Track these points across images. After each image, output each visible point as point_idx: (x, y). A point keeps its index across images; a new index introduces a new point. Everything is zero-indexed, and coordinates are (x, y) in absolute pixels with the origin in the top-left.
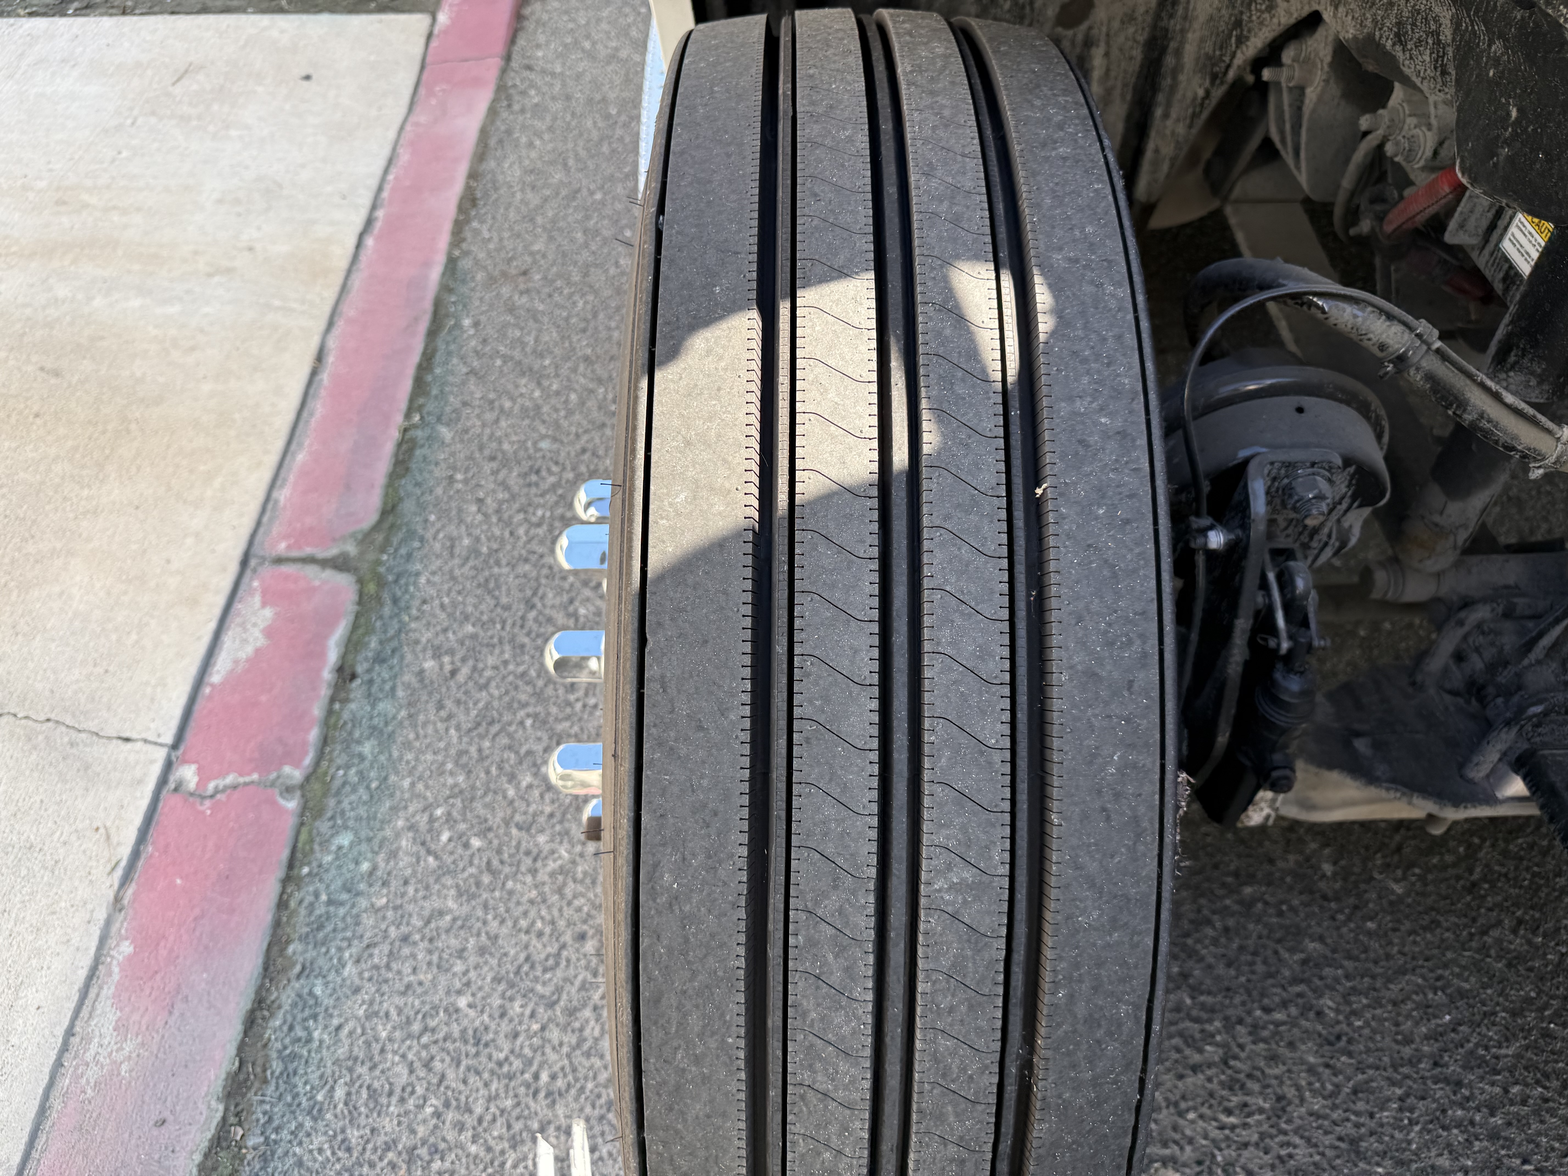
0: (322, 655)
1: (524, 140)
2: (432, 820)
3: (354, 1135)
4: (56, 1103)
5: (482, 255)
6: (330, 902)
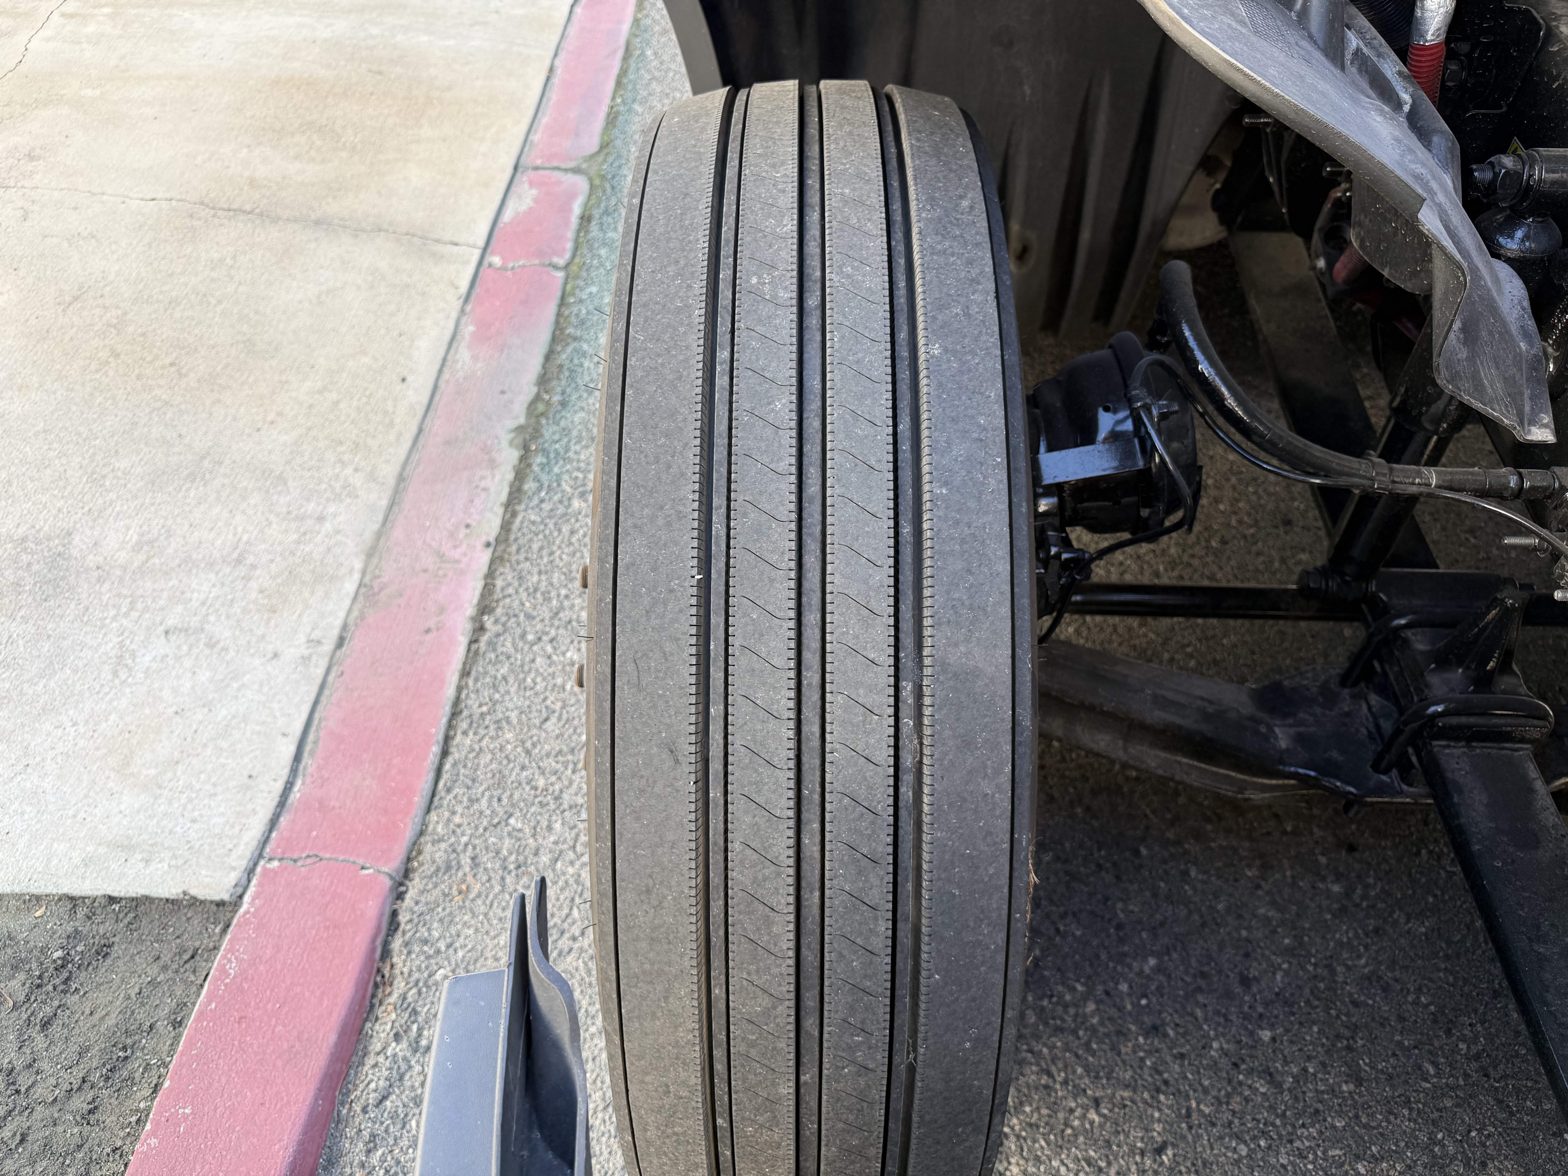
0: (570, 211)
4: (442, 384)
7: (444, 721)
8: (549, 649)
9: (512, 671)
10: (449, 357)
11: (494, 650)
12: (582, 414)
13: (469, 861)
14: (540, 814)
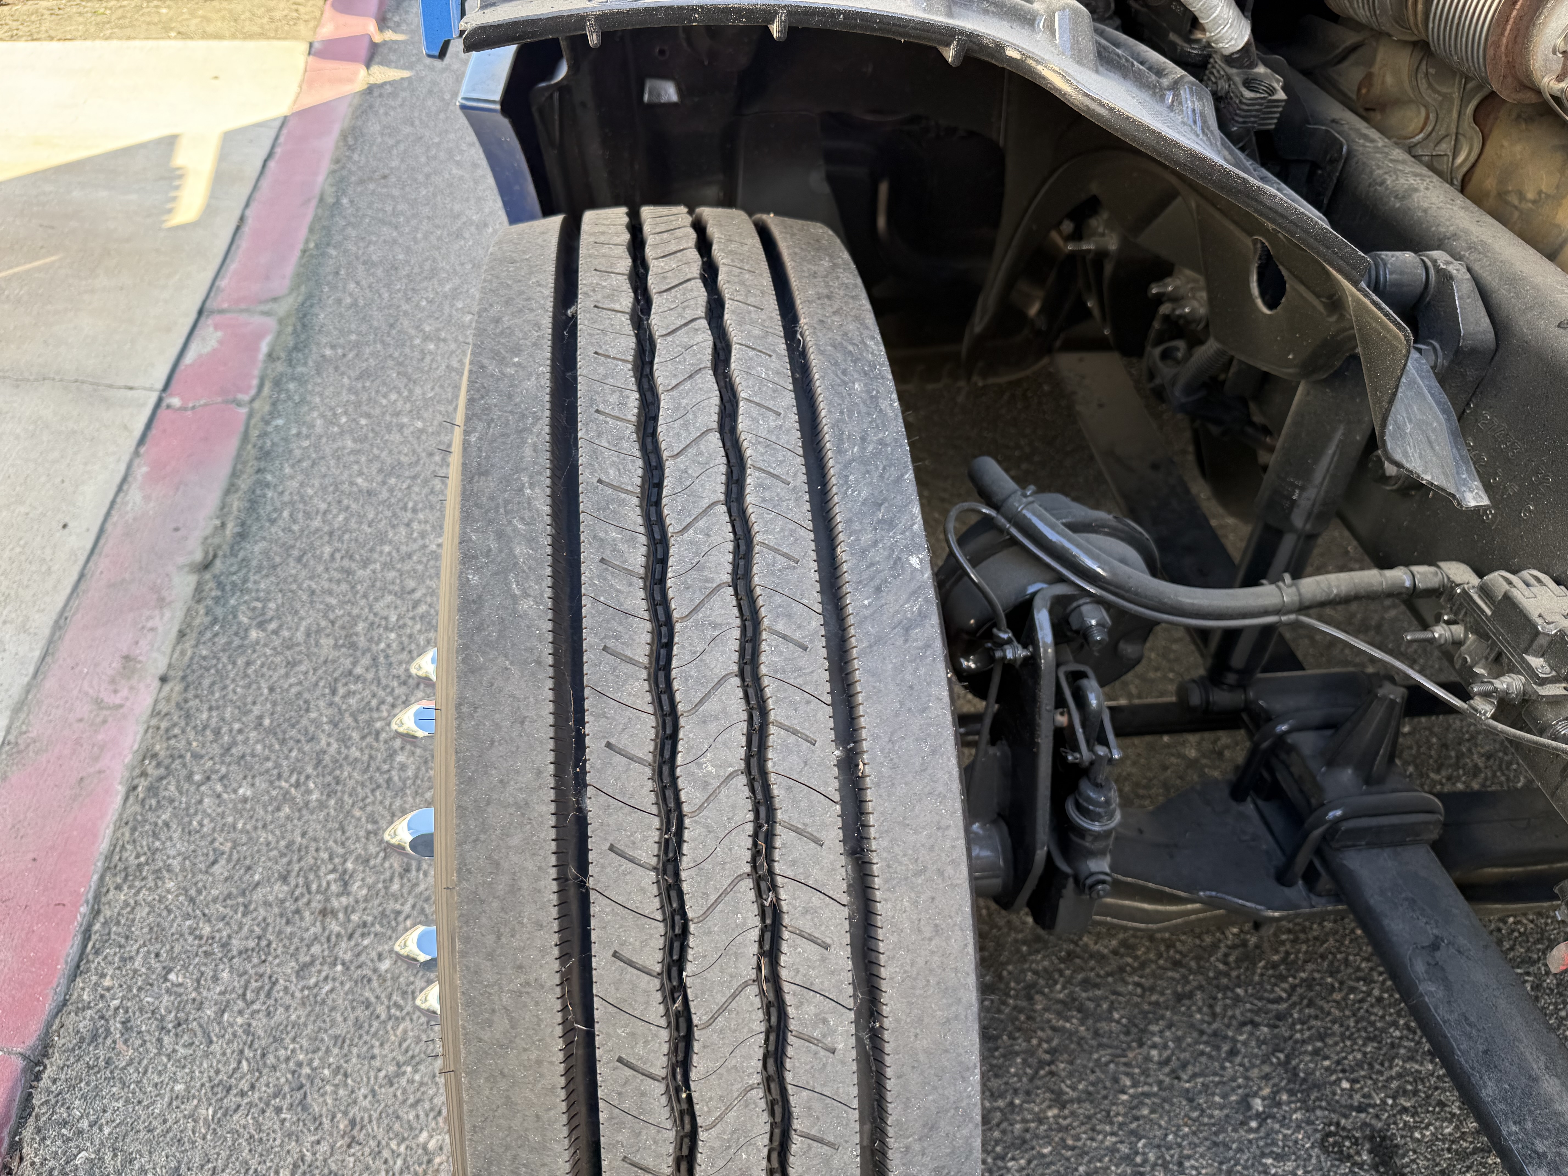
0: (257, 349)
1: (381, 111)
2: (335, 414)
3: (296, 528)
4: (109, 527)
5: (354, 169)
6: (273, 444)
7: (96, 877)
8: (219, 788)
9: (175, 815)
10: (119, 500)
11: (156, 795)
12: (263, 544)
13: (119, 1026)
14: (205, 965)
